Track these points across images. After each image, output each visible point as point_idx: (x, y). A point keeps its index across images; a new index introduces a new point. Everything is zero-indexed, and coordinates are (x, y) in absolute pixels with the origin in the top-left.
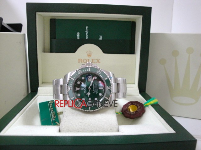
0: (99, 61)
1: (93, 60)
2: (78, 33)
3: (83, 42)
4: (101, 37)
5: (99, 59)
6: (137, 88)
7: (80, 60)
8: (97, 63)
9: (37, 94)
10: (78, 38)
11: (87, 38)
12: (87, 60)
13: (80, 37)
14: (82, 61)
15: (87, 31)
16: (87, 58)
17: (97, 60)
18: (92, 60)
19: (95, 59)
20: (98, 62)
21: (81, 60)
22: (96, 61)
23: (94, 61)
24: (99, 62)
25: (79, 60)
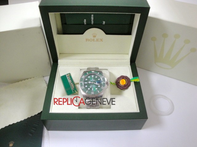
2: (85, 20)
3: (89, 26)
4: (104, 22)
5: (102, 39)
6: (129, 60)
9: (58, 66)
10: (85, 24)
11: (92, 23)
12: (93, 40)
13: (86, 22)
15: (92, 18)
16: (93, 38)
18: (97, 39)
21: (88, 39)
22: (100, 40)
24: (102, 41)
25: (86, 39)
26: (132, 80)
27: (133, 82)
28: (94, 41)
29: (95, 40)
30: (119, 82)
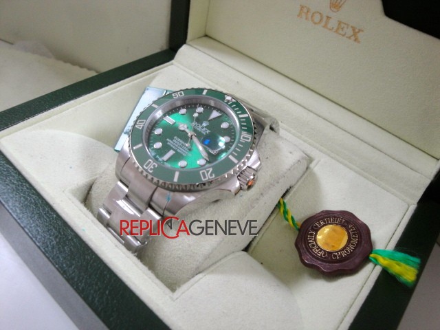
0: (360, 35)
1: (342, 25)
5: (360, 31)
7: (305, 10)
8: (350, 38)
9: (173, 61)
12: (325, 19)
14: (310, 15)
16: (326, 11)
17: (354, 29)
18: (340, 23)
19: (348, 25)
20: (353, 38)
21: (309, 11)
22: (349, 32)
23: (342, 29)
24: (357, 40)
25: (302, 7)
26: (381, 260)
27: (378, 269)
28: (325, 26)
29: (333, 23)
30: (316, 230)
